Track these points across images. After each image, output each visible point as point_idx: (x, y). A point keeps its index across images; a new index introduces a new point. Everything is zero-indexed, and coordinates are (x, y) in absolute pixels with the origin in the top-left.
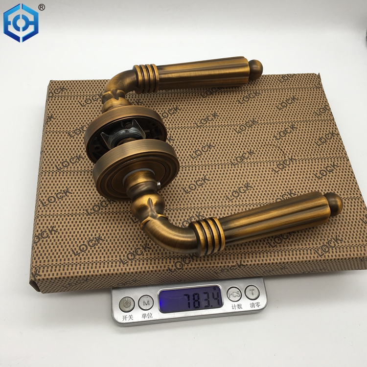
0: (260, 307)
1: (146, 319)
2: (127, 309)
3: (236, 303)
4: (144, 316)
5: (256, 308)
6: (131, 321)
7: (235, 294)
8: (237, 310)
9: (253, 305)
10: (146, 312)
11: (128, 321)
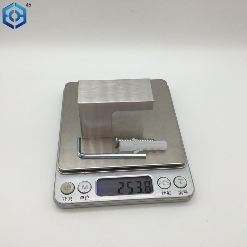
0: (188, 195)
1: (84, 201)
2: (68, 192)
3: (166, 191)
4: (82, 198)
5: (184, 195)
6: (70, 202)
7: (165, 183)
8: (166, 196)
9: (181, 192)
10: (84, 195)
11: (67, 201)
